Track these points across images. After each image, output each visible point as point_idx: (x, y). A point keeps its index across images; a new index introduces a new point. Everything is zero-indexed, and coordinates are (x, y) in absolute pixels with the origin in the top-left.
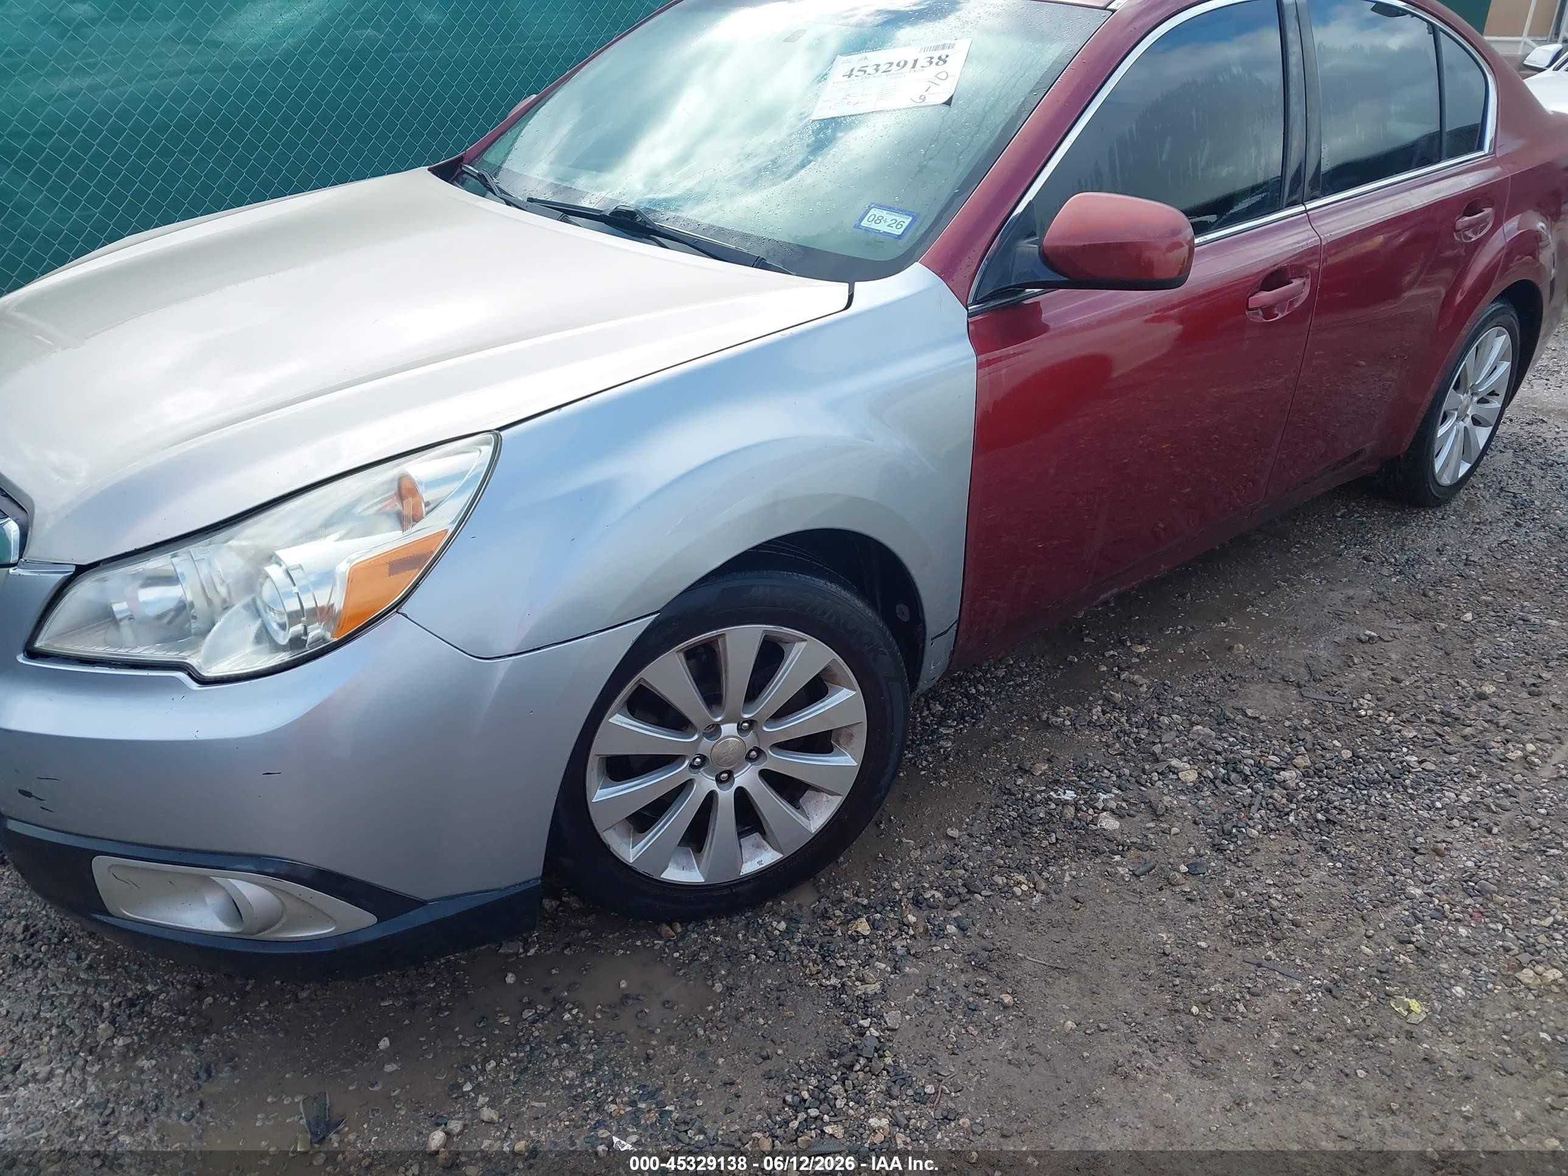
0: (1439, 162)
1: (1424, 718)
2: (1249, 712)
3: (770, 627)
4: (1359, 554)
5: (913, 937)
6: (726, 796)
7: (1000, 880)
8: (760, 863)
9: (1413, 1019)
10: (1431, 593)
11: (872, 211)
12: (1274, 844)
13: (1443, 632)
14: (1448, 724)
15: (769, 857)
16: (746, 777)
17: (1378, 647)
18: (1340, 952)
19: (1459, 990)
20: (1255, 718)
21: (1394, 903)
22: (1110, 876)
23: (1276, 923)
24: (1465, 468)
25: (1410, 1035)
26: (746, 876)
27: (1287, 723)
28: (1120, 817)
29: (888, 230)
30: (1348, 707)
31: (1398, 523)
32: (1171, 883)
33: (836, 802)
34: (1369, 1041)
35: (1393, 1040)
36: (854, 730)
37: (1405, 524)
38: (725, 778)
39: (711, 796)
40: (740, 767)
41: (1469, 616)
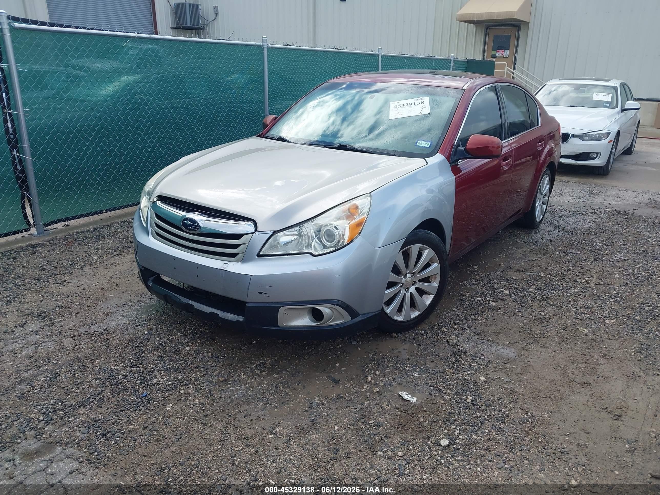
0: (530, 128)
1: (558, 276)
2: (514, 278)
3: (421, 245)
4: (521, 241)
5: (458, 330)
6: (408, 295)
7: (473, 317)
8: (415, 315)
9: (585, 332)
10: (545, 249)
11: (419, 142)
12: (536, 304)
13: (553, 257)
14: (564, 276)
15: (417, 313)
16: (412, 289)
17: (538, 262)
18: (563, 322)
19: (593, 326)
20: (515, 279)
21: (570, 312)
22: (499, 314)
23: (545, 318)
24: (542, 217)
25: (586, 335)
26: (412, 319)
27: (525, 280)
28: (495, 302)
29: (425, 146)
30: (538, 275)
31: (528, 233)
32: (515, 314)
33: (432, 296)
34: (578, 337)
35: (583, 336)
36: (437, 276)
37: (530, 233)
38: (407, 290)
39: (405, 295)
40: (410, 287)
41: (558, 253)
